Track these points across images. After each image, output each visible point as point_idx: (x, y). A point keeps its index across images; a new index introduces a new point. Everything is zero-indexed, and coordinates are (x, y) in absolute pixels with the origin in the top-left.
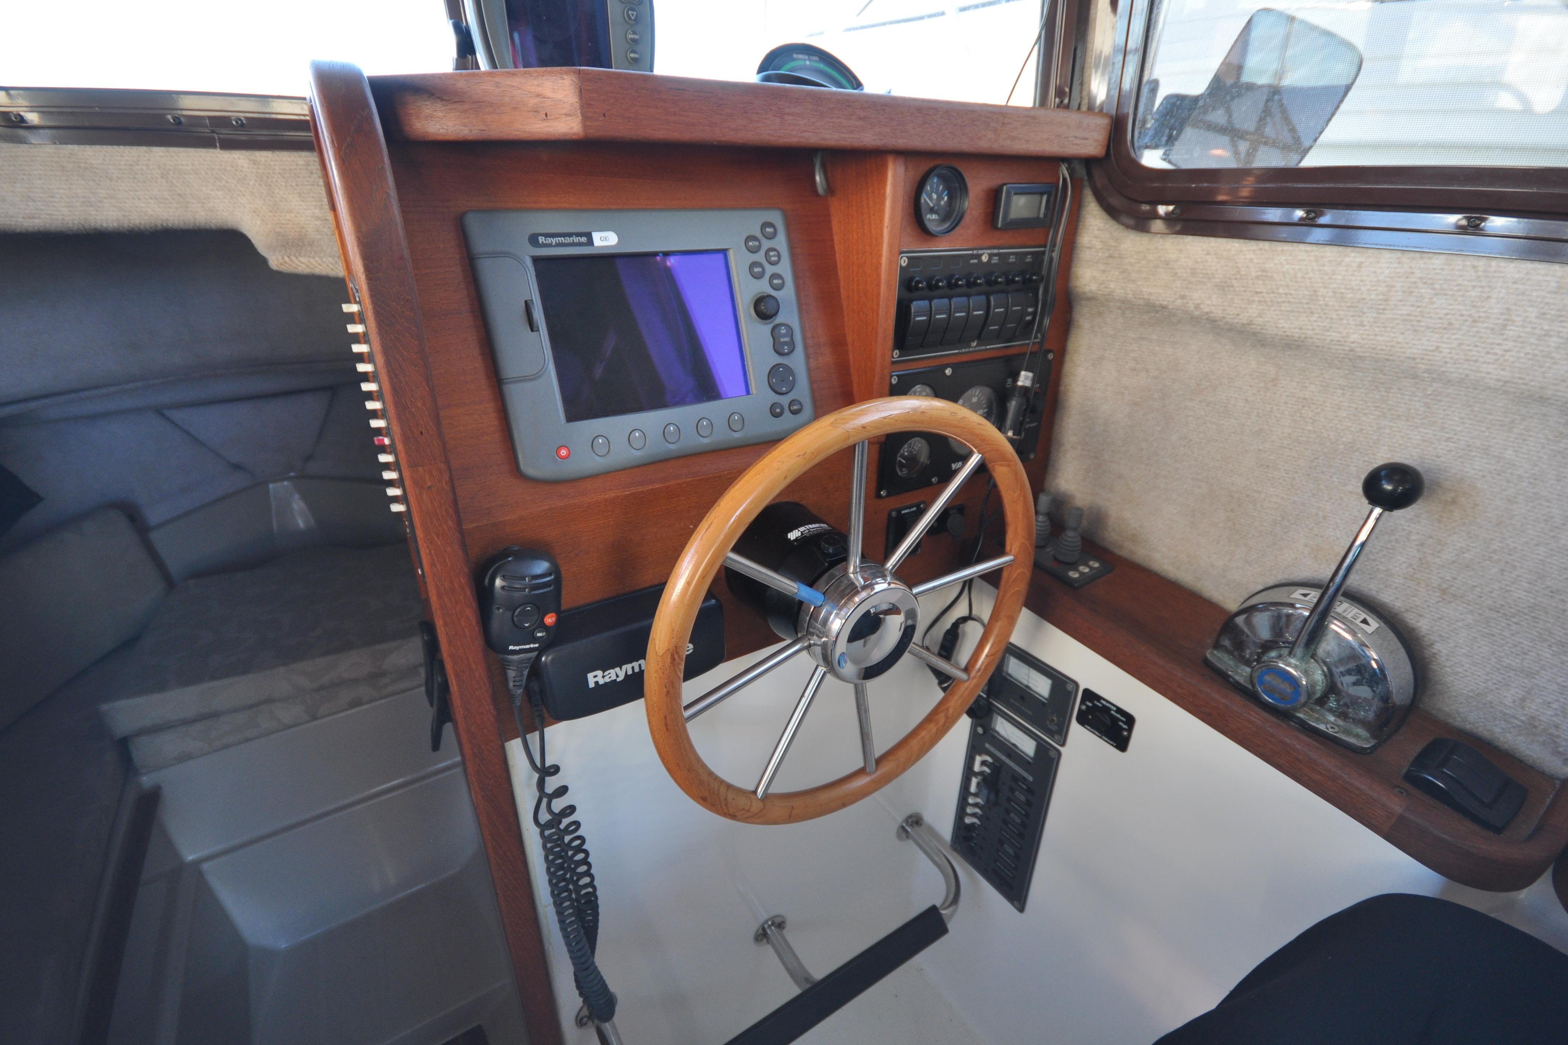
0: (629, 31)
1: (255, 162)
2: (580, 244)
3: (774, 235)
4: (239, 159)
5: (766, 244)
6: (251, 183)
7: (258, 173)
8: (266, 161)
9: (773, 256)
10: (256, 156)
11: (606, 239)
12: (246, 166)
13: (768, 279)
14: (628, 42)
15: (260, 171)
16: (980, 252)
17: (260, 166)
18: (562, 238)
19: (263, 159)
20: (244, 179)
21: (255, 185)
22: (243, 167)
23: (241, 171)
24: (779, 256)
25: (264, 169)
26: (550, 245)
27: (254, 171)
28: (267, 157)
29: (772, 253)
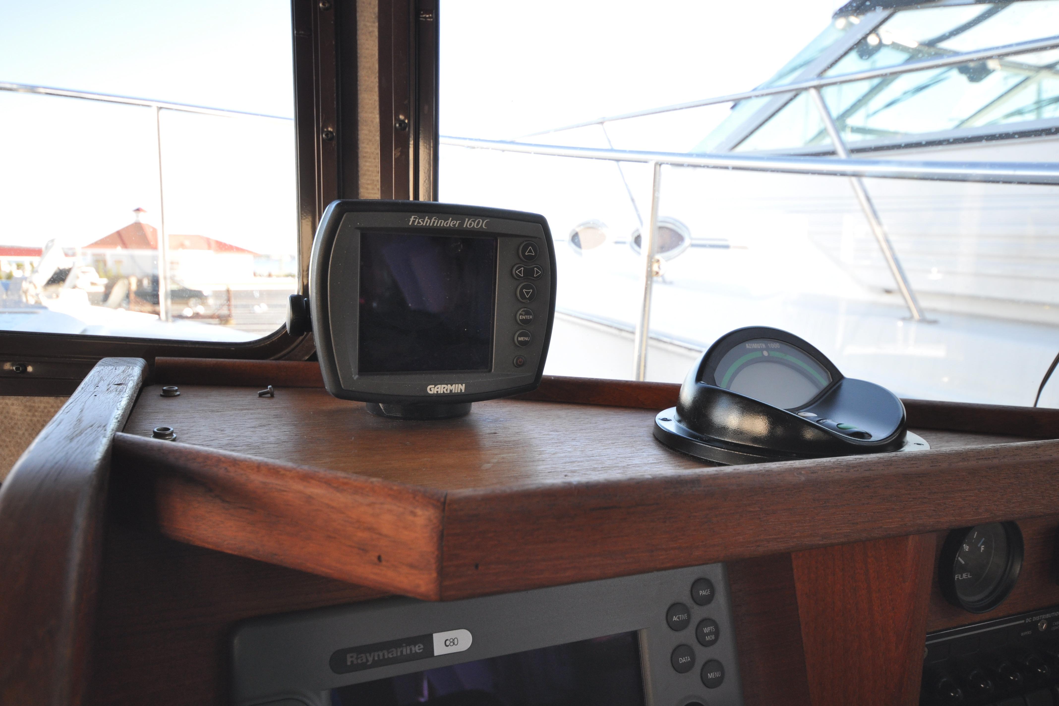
0: (520, 312)
1: (31, 409)
2: (414, 657)
3: (708, 600)
4: (13, 404)
5: (698, 613)
6: (20, 432)
7: (31, 420)
8: (45, 408)
9: (708, 634)
10: (34, 402)
11: (454, 642)
12: (19, 412)
13: (699, 671)
14: (518, 323)
15: (35, 419)
16: (1035, 619)
17: (36, 414)
18: (385, 652)
19: (42, 405)
20: (12, 428)
21: (24, 434)
22: (14, 414)
23: (11, 419)
24: (717, 633)
25: (41, 416)
26: (364, 666)
27: (29, 418)
28: (48, 403)
29: (706, 630)
